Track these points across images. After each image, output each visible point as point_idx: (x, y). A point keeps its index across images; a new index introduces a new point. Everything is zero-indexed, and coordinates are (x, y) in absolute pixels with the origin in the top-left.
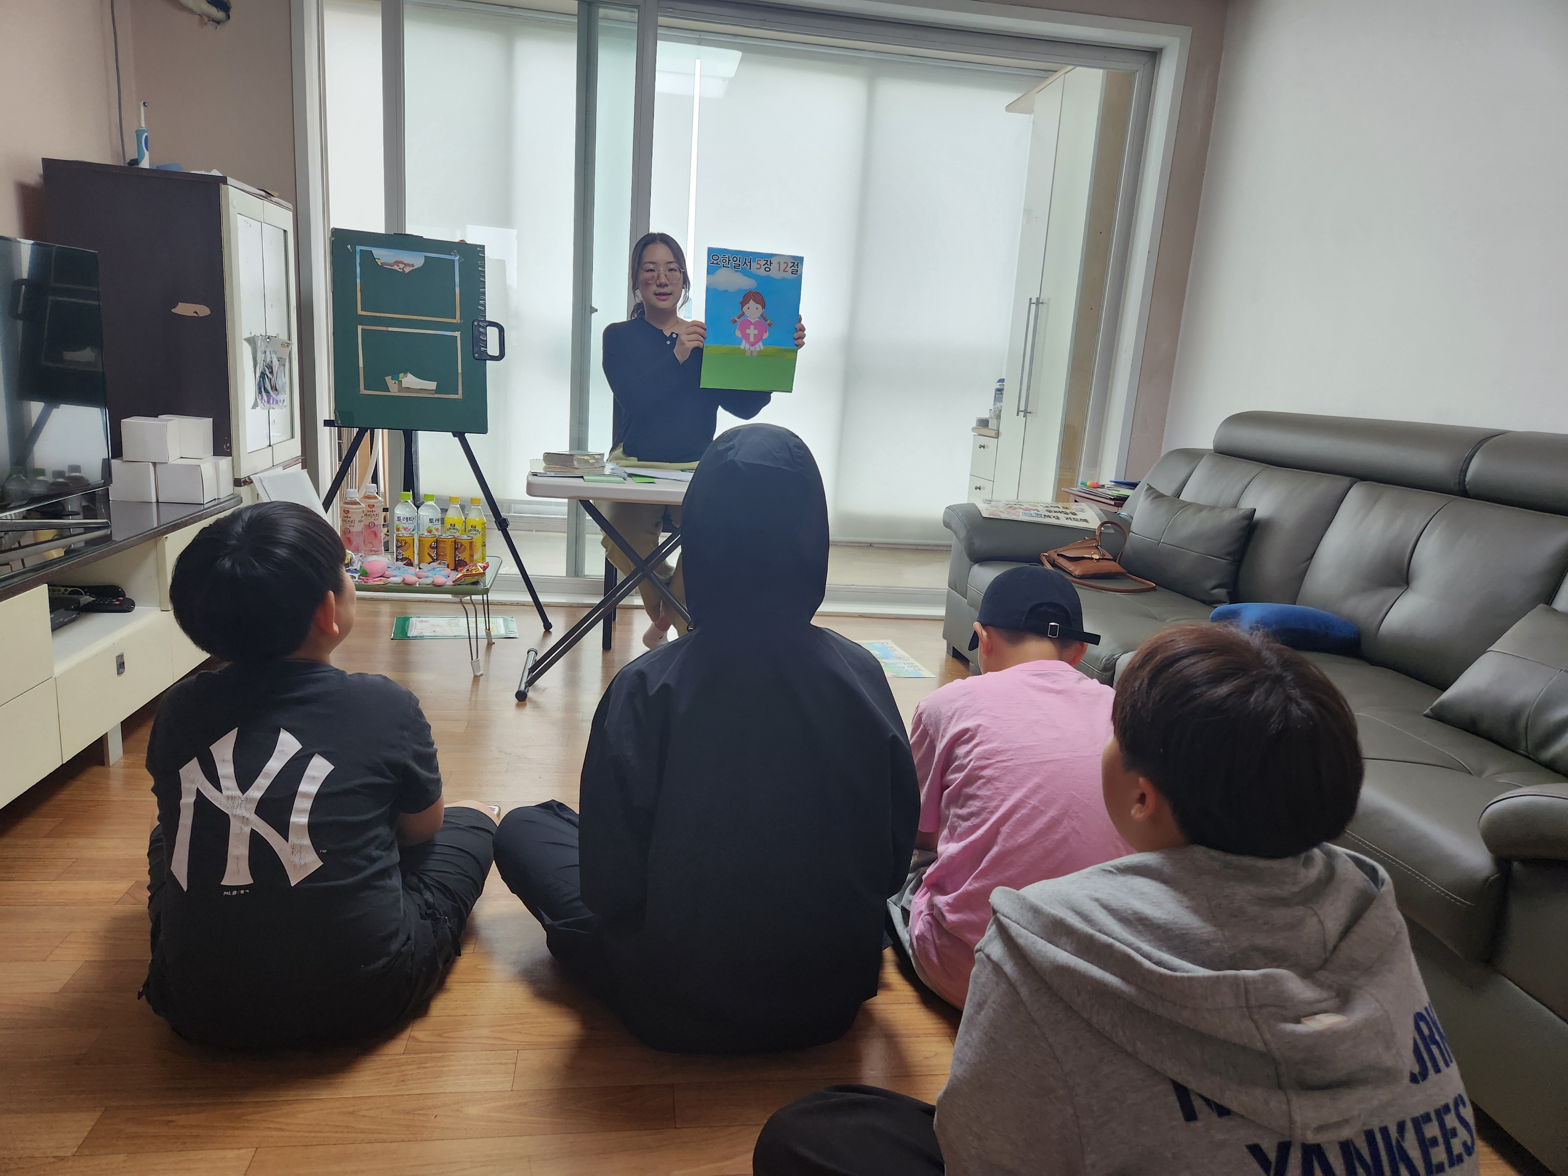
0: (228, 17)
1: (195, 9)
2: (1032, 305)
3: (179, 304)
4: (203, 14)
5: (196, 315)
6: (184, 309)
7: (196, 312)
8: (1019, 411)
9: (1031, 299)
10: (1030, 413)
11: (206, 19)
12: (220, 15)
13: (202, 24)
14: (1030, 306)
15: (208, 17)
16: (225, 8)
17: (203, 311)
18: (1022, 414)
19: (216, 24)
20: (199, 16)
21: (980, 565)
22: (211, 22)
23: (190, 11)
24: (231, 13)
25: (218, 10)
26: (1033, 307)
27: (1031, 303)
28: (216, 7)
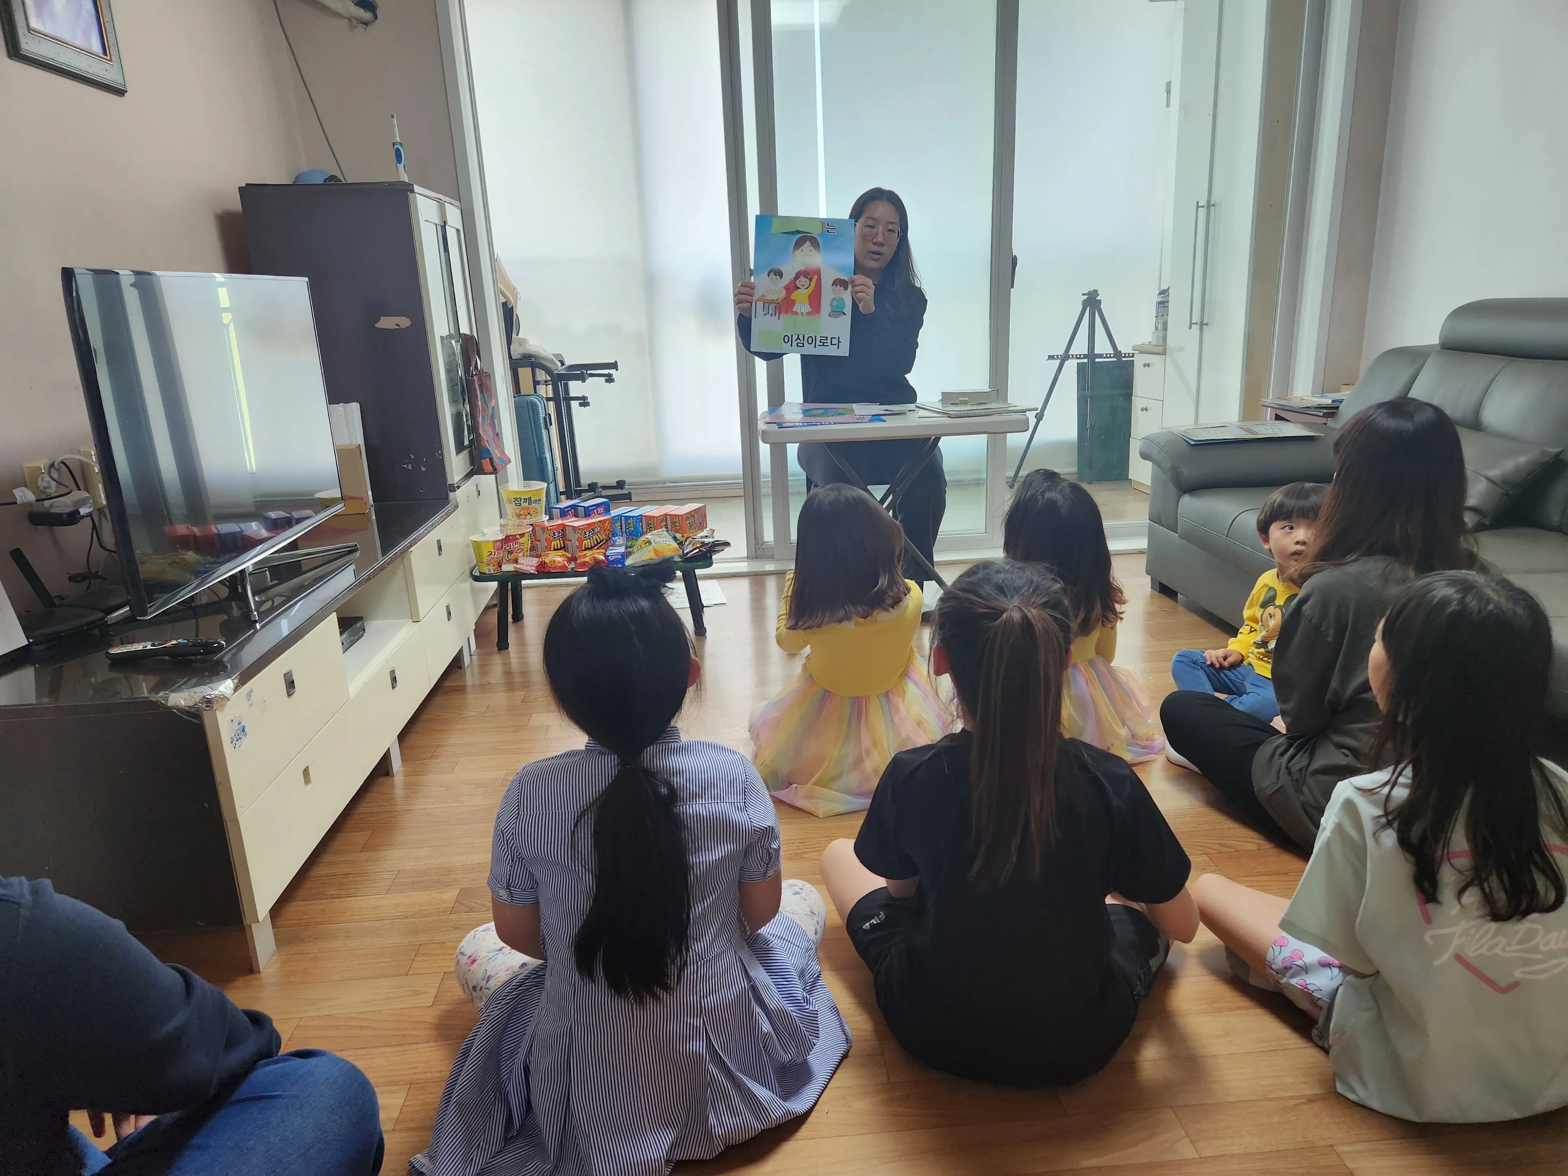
0: (376, 17)
1: (345, 14)
2: (1199, 208)
3: (381, 318)
4: (352, 17)
5: (398, 327)
6: (386, 323)
7: (397, 325)
8: (1191, 324)
9: (1198, 202)
10: (1207, 324)
11: (355, 22)
12: (367, 15)
13: (352, 27)
14: (1197, 210)
15: (357, 19)
16: (371, 8)
17: (404, 322)
18: (1196, 328)
19: (365, 26)
20: (347, 20)
21: (1191, 495)
22: (361, 25)
23: (338, 15)
24: (378, 13)
25: (365, 11)
26: (1202, 212)
27: (1198, 207)
28: (363, 8)
